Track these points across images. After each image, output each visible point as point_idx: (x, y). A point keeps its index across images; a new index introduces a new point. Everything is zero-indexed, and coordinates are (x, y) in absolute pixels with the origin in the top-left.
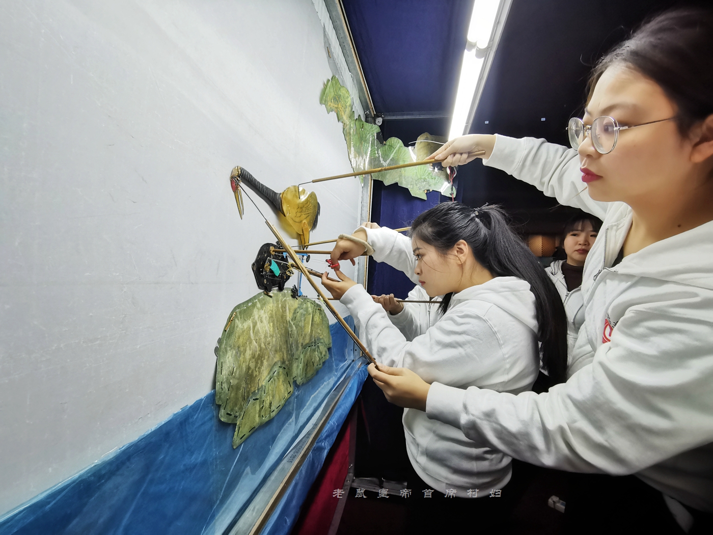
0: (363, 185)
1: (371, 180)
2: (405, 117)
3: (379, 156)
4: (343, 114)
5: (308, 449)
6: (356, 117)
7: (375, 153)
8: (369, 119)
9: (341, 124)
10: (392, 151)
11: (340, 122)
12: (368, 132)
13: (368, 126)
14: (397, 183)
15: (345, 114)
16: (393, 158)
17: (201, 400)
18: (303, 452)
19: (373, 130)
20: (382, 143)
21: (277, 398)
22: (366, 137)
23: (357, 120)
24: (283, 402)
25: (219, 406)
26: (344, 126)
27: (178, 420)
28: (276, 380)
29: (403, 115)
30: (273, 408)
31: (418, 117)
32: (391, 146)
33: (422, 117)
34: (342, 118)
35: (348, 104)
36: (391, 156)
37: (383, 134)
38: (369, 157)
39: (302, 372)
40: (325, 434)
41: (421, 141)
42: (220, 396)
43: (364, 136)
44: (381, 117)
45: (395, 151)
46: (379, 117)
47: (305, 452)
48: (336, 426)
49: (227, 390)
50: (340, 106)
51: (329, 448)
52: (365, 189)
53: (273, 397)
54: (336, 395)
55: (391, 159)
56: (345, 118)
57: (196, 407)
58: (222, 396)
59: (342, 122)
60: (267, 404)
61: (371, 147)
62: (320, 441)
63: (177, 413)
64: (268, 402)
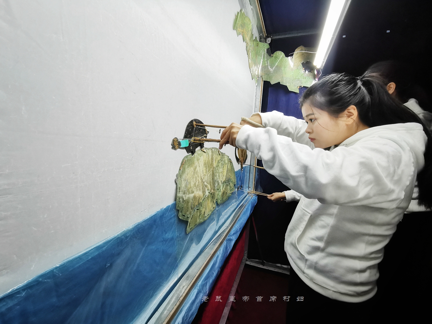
0: (257, 85)
1: (262, 81)
2: (287, 36)
3: (268, 65)
4: (246, 36)
5: (224, 239)
6: (254, 38)
7: (265, 63)
8: (262, 39)
9: (245, 44)
10: (277, 60)
11: (244, 42)
12: (261, 49)
13: (261, 44)
14: (279, 82)
15: (247, 36)
16: (277, 65)
17: (169, 206)
18: (221, 241)
19: (265, 46)
20: (270, 55)
21: (208, 210)
22: (260, 52)
23: (255, 40)
24: (210, 213)
25: (178, 211)
26: (247, 45)
27: (159, 215)
28: (207, 200)
29: (286, 34)
30: (206, 215)
31: (296, 35)
32: (277, 57)
33: (299, 35)
34: (246, 39)
35: (250, 29)
36: (276, 64)
37: (271, 49)
38: (261, 66)
39: (221, 197)
40: (233, 232)
41: (298, 52)
42: (178, 206)
43: (259, 51)
44: (270, 37)
45: (279, 61)
46: (268, 37)
47: (222, 240)
48: (239, 229)
49: (182, 202)
50: (245, 31)
51: (235, 240)
52: (258, 87)
53: (206, 209)
54: (239, 212)
55: (276, 66)
56: (248, 39)
57: (167, 210)
58: (180, 206)
59: (246, 42)
60: (203, 213)
61: (263, 59)
62: (230, 236)
63: (159, 211)
64: (203, 212)
